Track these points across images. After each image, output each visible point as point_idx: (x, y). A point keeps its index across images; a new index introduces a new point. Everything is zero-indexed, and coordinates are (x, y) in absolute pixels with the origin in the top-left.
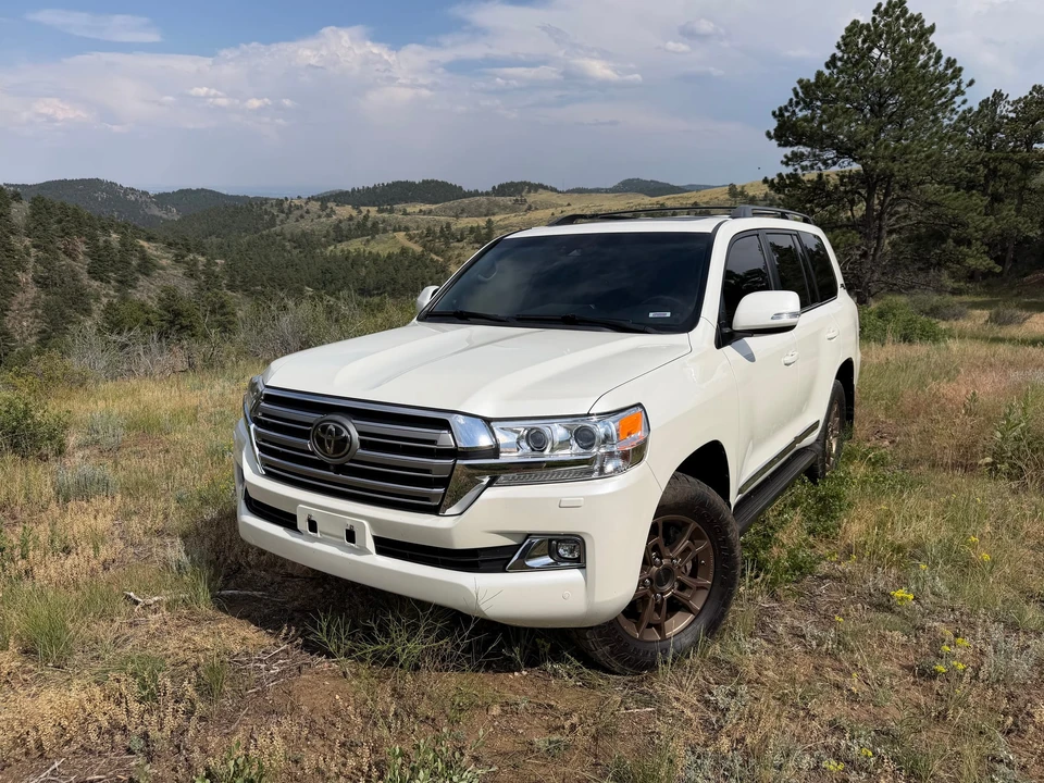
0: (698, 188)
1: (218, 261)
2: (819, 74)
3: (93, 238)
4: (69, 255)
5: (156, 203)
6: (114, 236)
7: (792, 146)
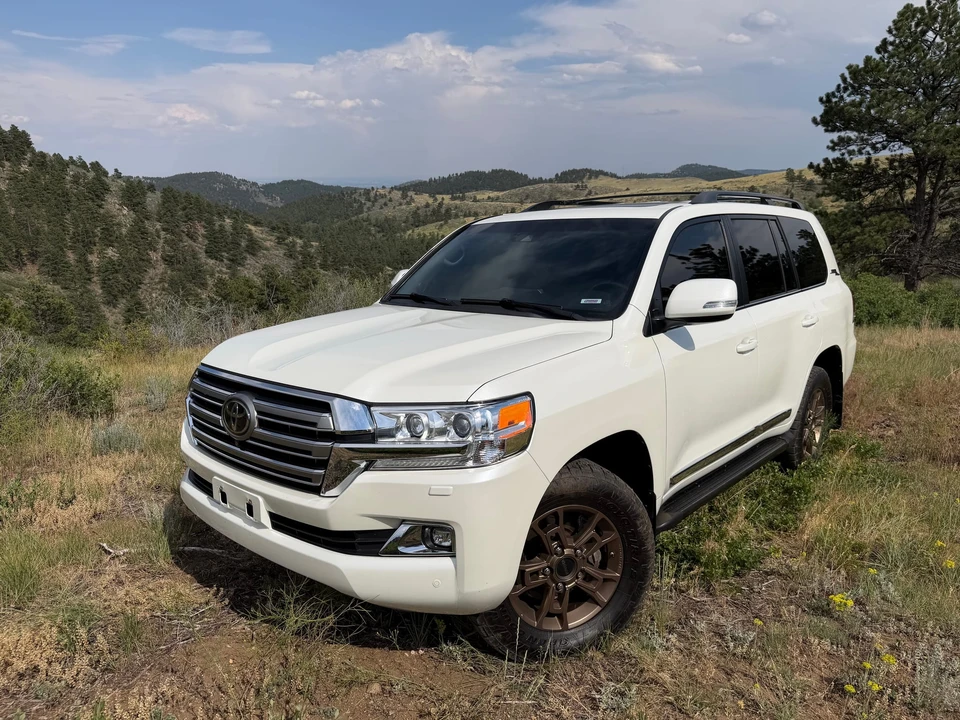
0: (755, 173)
1: (313, 243)
2: (868, 59)
3: (210, 223)
4: (191, 238)
5: (263, 193)
6: (228, 221)
7: (839, 131)
